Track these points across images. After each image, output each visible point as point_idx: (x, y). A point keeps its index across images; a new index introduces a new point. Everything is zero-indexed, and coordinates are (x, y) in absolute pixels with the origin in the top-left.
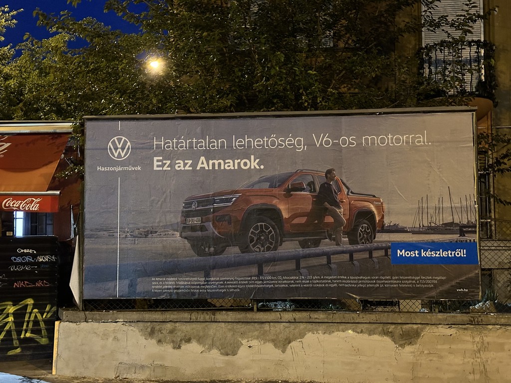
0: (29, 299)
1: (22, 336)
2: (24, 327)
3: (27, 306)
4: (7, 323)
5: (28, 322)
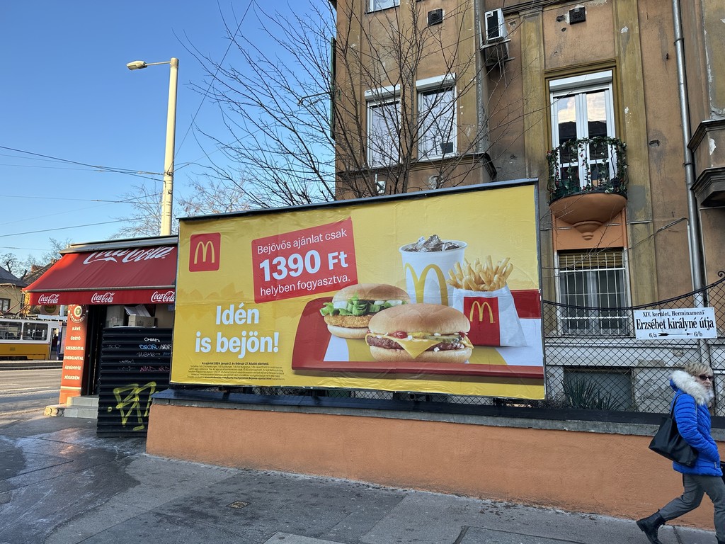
0: (152, 382)
1: (145, 415)
2: (148, 407)
3: (149, 389)
4: (132, 403)
5: (151, 403)
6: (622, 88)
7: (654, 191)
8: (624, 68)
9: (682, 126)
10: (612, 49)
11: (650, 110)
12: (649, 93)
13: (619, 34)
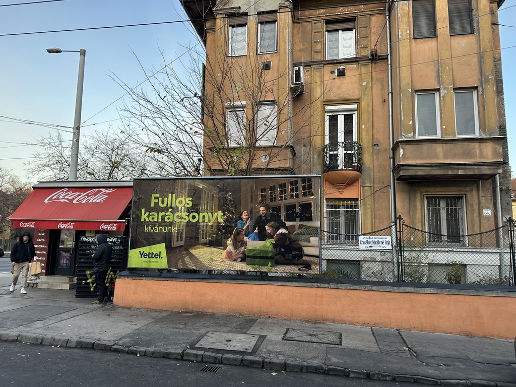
6: (362, 115)
7: (375, 170)
8: (363, 104)
9: (389, 138)
10: (358, 93)
11: (375, 128)
12: (375, 118)
13: (362, 85)
